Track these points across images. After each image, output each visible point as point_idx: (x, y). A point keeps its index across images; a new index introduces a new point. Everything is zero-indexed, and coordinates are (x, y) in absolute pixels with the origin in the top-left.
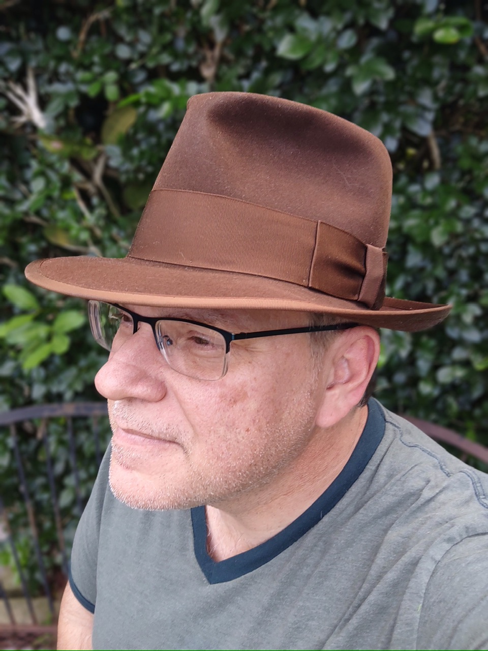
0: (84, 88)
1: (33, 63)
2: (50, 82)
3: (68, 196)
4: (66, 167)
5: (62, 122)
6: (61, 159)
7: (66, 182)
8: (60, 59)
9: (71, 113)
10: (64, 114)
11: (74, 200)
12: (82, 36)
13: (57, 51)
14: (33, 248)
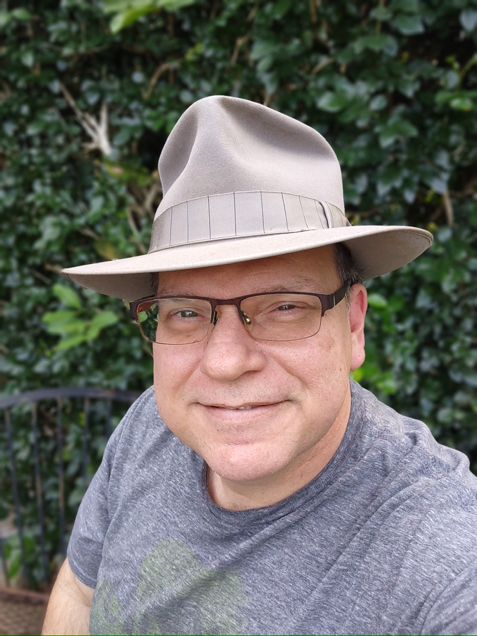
0: (149, 124)
1: (109, 99)
2: (121, 116)
3: (121, 215)
4: (123, 191)
5: (126, 151)
6: (120, 182)
7: (121, 203)
8: (132, 98)
9: (134, 145)
10: (128, 144)
11: (126, 219)
12: (154, 81)
13: (130, 91)
14: (83, 257)
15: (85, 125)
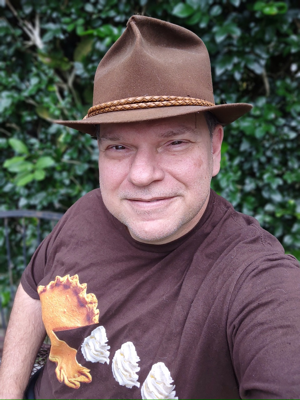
2: (47, 22)
3: (51, 89)
4: (52, 73)
5: (52, 47)
6: (49, 68)
7: (51, 81)
8: (53, 10)
9: (59, 43)
10: (53, 42)
11: (54, 92)
14: (28, 119)
15: (25, 29)
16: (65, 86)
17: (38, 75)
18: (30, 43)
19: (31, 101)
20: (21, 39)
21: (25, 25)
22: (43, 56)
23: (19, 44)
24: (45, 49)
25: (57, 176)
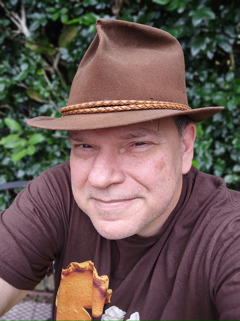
0: (51, 17)
1: (24, 2)
2: (33, 12)
3: (39, 73)
4: (39, 58)
5: (38, 34)
6: (37, 54)
7: (39, 66)
9: (43, 30)
10: (39, 30)
11: (43, 76)
14: (21, 100)
15: (12, 19)
16: (51, 70)
17: (27, 61)
18: (18, 32)
19: (22, 85)
20: (9, 29)
21: (11, 15)
22: (31, 43)
23: (8, 33)
24: (32, 37)
25: (49, 149)
